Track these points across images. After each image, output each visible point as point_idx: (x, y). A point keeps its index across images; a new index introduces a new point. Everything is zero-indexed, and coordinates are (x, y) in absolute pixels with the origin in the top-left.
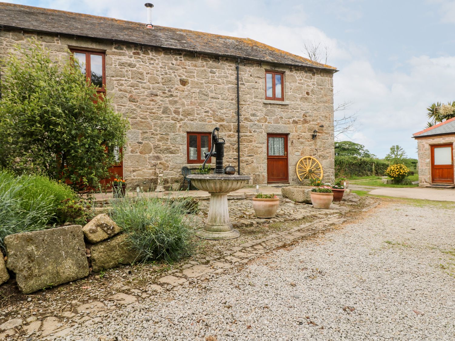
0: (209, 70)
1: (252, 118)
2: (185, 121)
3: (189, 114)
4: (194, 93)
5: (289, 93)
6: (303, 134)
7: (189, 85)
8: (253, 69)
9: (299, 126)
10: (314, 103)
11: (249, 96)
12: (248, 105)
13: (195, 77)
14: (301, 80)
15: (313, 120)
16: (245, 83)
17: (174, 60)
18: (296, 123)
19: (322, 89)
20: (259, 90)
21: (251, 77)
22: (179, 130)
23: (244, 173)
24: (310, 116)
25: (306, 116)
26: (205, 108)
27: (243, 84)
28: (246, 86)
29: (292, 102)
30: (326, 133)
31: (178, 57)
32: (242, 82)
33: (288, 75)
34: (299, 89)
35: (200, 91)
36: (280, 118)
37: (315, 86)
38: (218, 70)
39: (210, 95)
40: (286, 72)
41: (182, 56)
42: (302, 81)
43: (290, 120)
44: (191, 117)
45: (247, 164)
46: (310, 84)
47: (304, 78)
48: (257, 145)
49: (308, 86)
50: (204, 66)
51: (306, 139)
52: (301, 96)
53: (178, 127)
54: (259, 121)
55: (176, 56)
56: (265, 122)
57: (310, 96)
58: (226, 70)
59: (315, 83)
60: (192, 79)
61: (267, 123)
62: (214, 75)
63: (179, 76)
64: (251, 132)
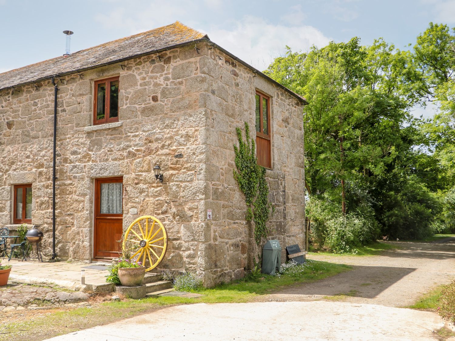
0: (32, 102)
1: (72, 157)
2: (10, 172)
3: (13, 163)
4: (18, 135)
5: (125, 107)
6: (144, 174)
7: (14, 127)
8: (75, 84)
9: (138, 160)
10: (166, 114)
11: (70, 125)
12: (69, 138)
13: (20, 115)
14: (144, 78)
15: (163, 147)
16: (66, 108)
17: (4, 102)
18: (134, 155)
19: (181, 83)
20: (82, 113)
21: (73, 98)
22: (5, 183)
23: (63, 241)
24: (157, 140)
25: (150, 142)
26: (26, 153)
27: (64, 110)
28: (67, 112)
29: (128, 120)
30: (188, 169)
31: (7, 97)
32: (63, 108)
33: (124, 77)
34: (139, 95)
35: (23, 131)
36: (108, 151)
37: (168, 83)
38: (40, 100)
39: (31, 134)
40: (121, 73)
41: (10, 95)
42: (147, 80)
43: (125, 151)
44: (14, 167)
45: (67, 227)
46: (161, 80)
47: (150, 74)
48: (77, 197)
49: (156, 85)
50: (27, 100)
51: (149, 183)
52: (143, 106)
53: (4, 180)
54: (80, 160)
55: (5, 97)
56: (89, 161)
57: (159, 102)
58: (47, 97)
59: (170, 76)
60: (17, 120)
61: (91, 163)
62: (36, 107)
63: (7, 119)
64: (71, 179)
